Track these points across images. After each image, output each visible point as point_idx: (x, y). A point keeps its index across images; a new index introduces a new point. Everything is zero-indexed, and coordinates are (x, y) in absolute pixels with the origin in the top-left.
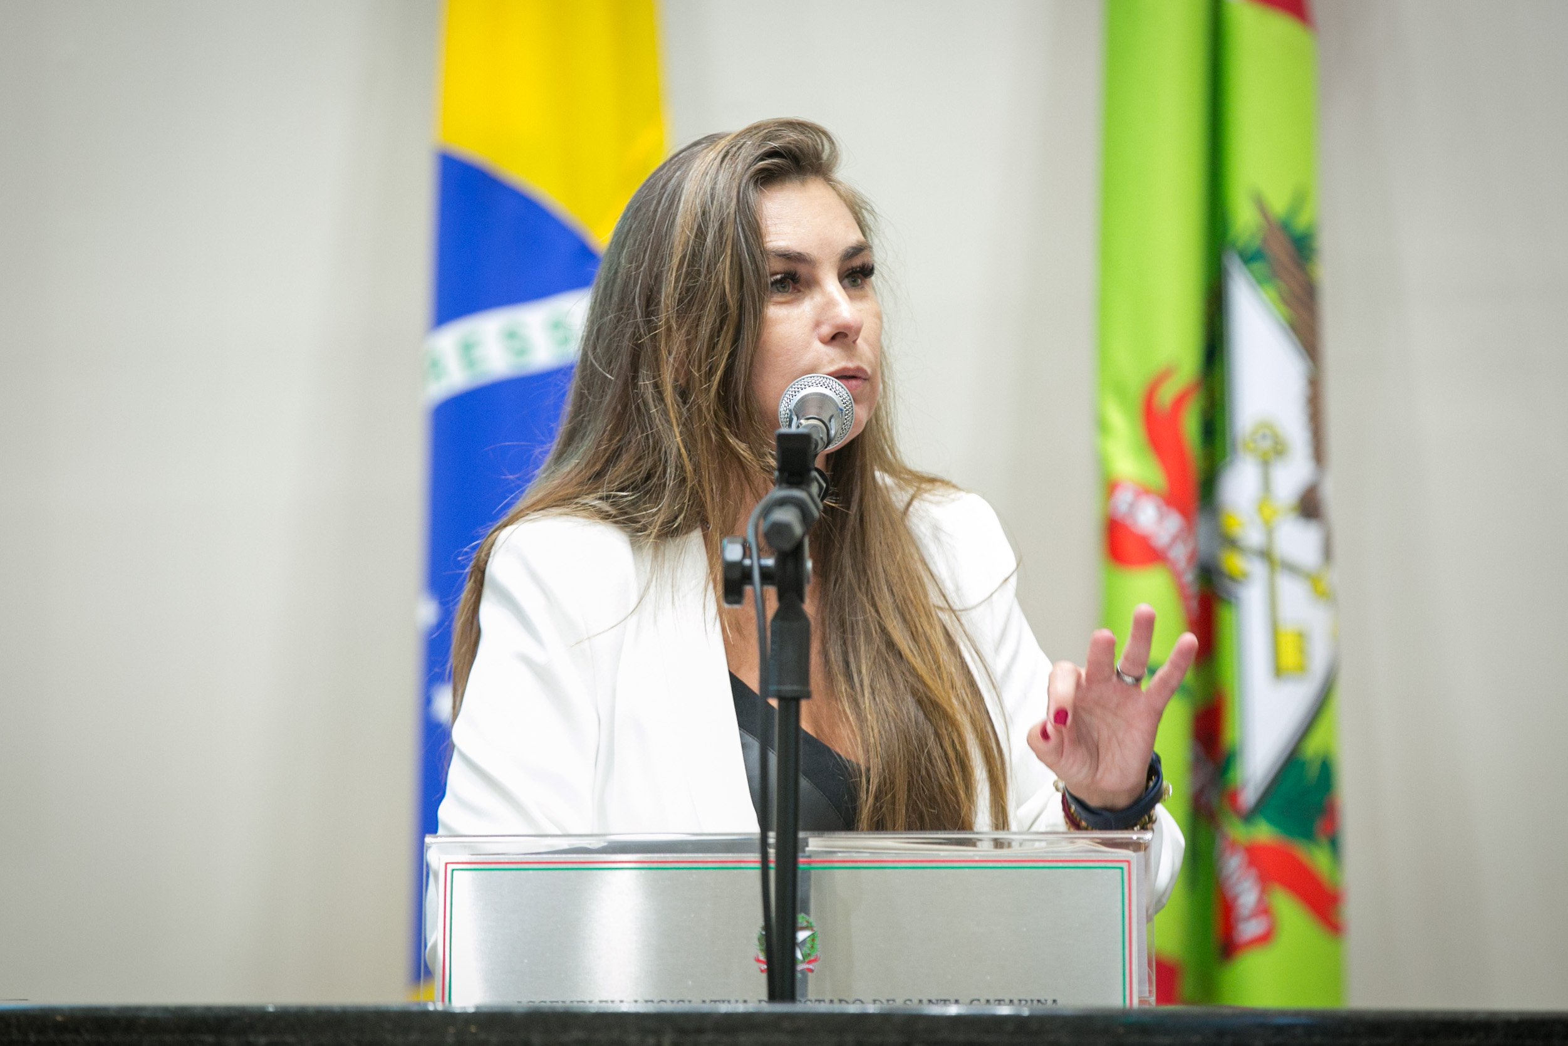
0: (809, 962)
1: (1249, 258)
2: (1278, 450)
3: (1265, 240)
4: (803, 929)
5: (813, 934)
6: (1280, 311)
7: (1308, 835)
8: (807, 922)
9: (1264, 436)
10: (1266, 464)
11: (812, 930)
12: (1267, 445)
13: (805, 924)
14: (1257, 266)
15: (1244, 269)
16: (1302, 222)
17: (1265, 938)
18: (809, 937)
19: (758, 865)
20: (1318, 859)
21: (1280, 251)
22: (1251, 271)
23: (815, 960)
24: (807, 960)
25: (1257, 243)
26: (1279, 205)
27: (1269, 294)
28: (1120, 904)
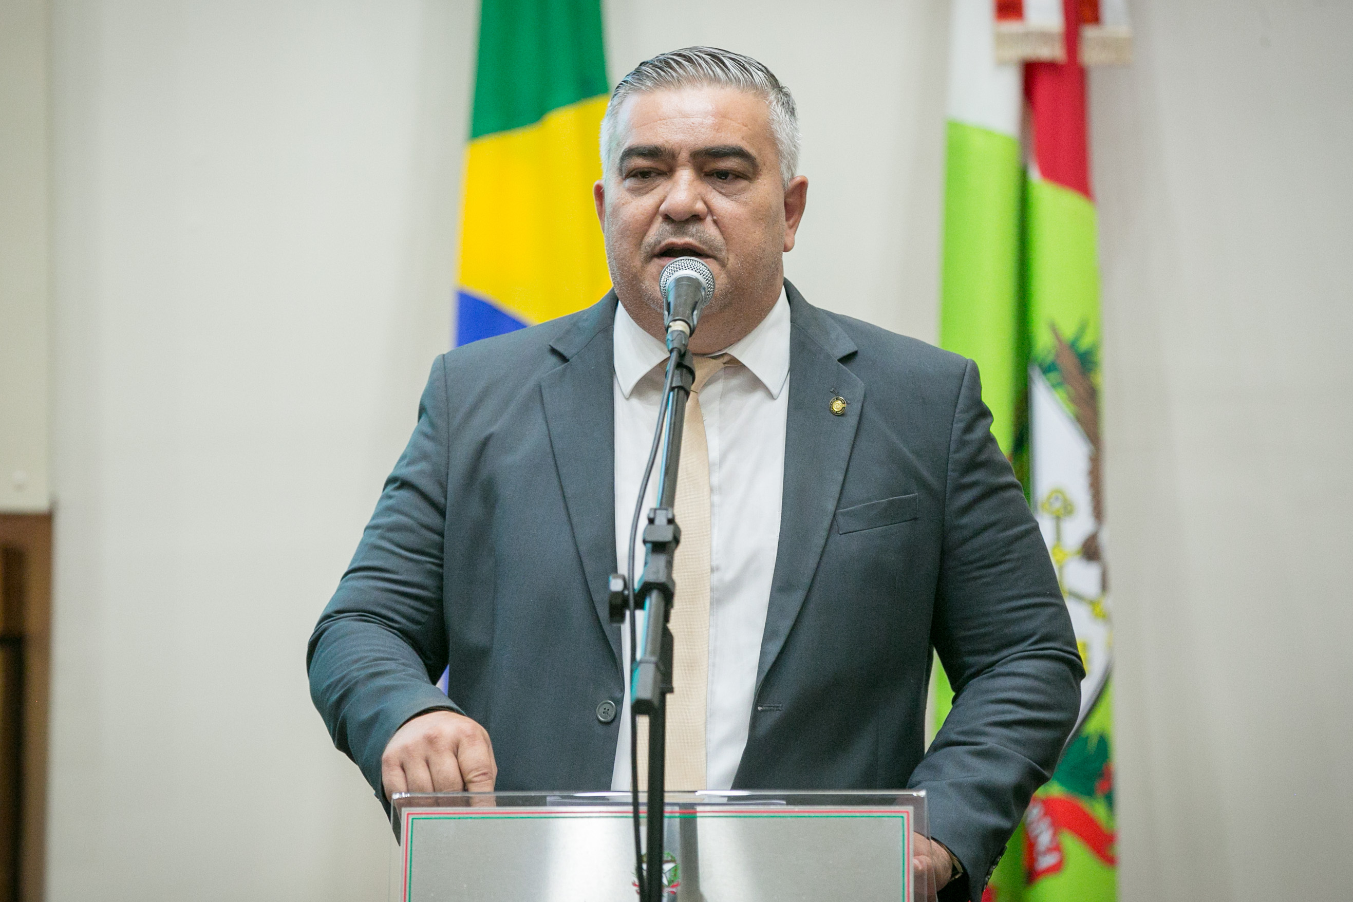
0: (673, 887)
1: (1047, 370)
2: (1068, 509)
3: (1057, 355)
4: (668, 862)
5: (675, 866)
6: (1069, 409)
7: (1090, 793)
8: (672, 857)
9: (1057, 498)
10: (1058, 519)
11: (676, 863)
12: (1058, 505)
13: (670, 858)
14: (1053, 376)
15: (1043, 376)
16: (1085, 343)
17: (1056, 868)
18: (673, 868)
19: (631, 815)
20: (1098, 810)
21: (1069, 364)
22: (1048, 379)
23: (677, 885)
24: (671, 885)
25: (1050, 359)
26: (1068, 331)
27: (1060, 395)
28: (901, 844)
